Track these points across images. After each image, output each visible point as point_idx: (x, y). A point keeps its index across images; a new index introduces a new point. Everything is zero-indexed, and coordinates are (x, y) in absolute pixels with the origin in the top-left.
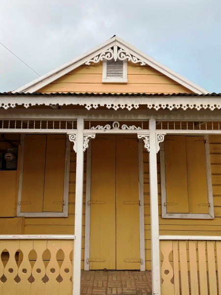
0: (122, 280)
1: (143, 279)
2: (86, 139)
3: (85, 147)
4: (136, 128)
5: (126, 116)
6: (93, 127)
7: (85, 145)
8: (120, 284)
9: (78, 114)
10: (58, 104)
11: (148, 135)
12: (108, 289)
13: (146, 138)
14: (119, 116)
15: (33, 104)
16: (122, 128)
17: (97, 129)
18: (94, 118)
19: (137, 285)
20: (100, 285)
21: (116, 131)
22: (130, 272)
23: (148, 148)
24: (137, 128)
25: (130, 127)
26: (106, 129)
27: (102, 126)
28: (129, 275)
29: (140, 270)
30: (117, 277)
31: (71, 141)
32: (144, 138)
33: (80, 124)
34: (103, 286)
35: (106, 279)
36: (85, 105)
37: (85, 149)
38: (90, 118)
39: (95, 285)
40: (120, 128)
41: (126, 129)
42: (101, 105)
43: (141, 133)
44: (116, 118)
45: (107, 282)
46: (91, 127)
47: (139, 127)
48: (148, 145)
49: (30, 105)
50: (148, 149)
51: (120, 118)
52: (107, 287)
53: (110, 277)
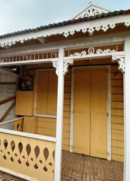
0: (94, 167)
1: (110, 169)
2: (65, 65)
3: (65, 71)
4: (110, 51)
5: (101, 41)
6: (72, 54)
7: (64, 69)
8: (93, 171)
9: (59, 45)
10: (42, 37)
11: (124, 56)
12: (84, 174)
13: (121, 59)
14: (95, 41)
15: (26, 39)
16: (97, 52)
17: (75, 55)
18: (72, 46)
19: (106, 174)
20: (78, 170)
21: (91, 55)
22: (100, 159)
23: (123, 68)
24: (112, 50)
25: (105, 50)
26: (82, 55)
27: (79, 53)
28: (99, 162)
29: (107, 159)
30: (90, 163)
31: (54, 67)
32: (119, 60)
33: (61, 53)
34: (80, 171)
35: (83, 164)
36: (64, 33)
37: (64, 72)
38: (69, 47)
39: (75, 169)
40: (95, 53)
41: (101, 53)
42: (77, 31)
43: (115, 55)
44: (91, 44)
45: (83, 167)
46: (70, 54)
47: (114, 50)
48: (123, 65)
49: (24, 40)
50: (123, 70)
51: (95, 44)
52: (83, 172)
53: (86, 162)
